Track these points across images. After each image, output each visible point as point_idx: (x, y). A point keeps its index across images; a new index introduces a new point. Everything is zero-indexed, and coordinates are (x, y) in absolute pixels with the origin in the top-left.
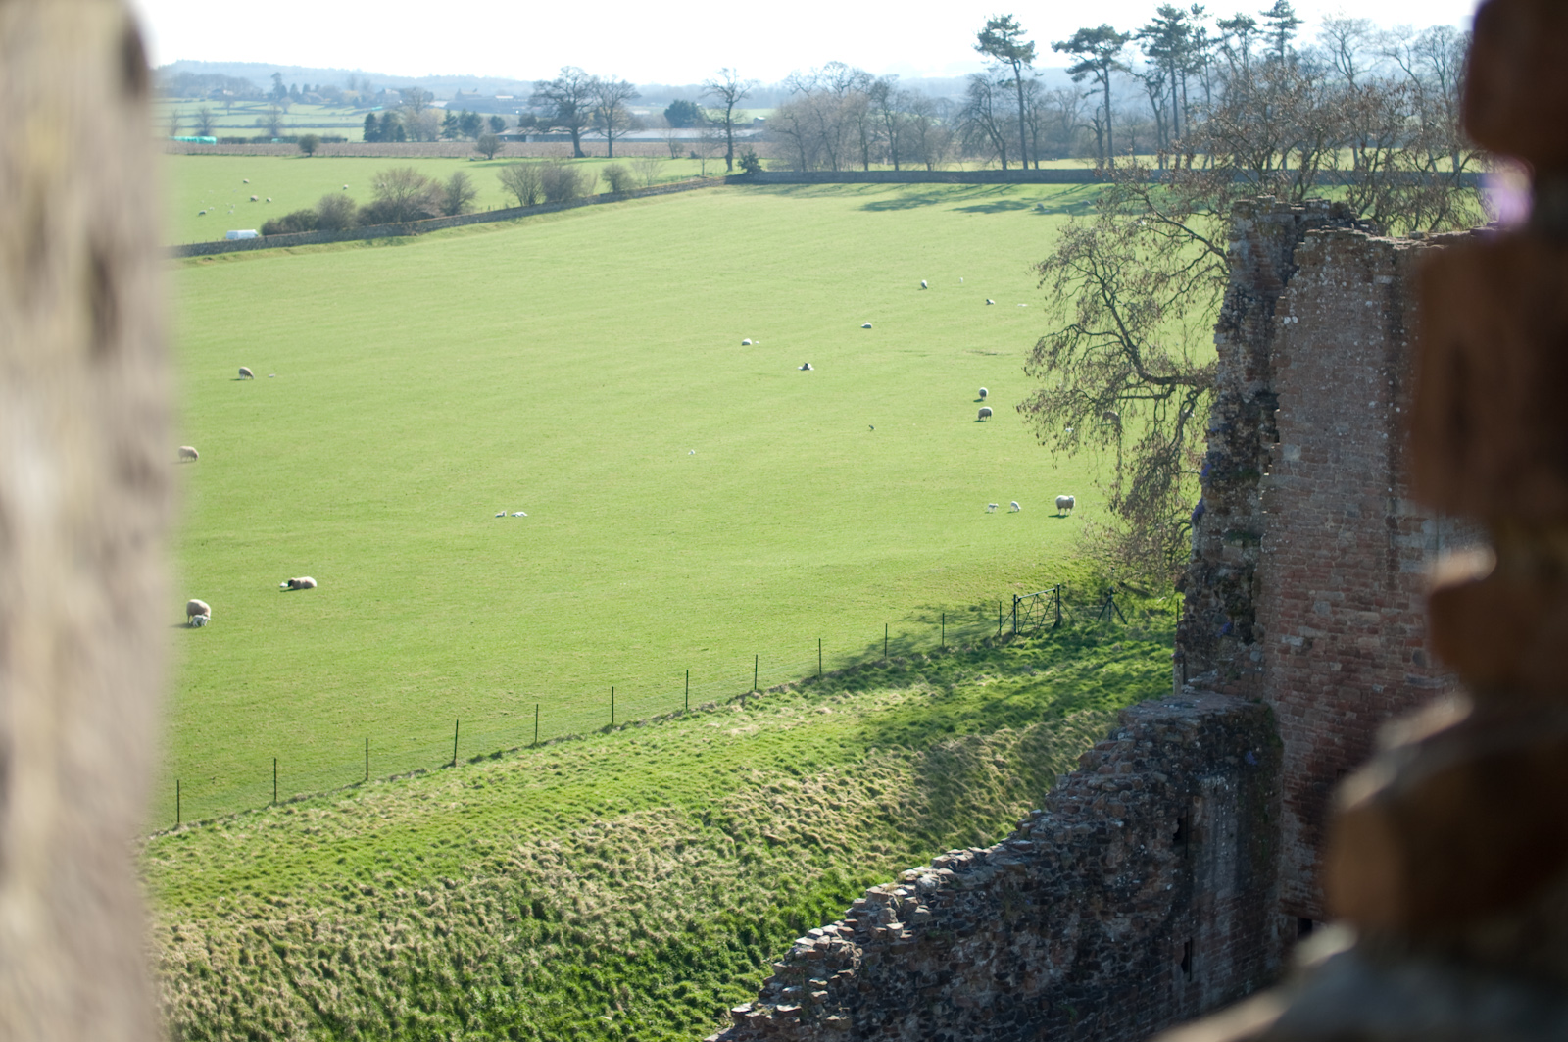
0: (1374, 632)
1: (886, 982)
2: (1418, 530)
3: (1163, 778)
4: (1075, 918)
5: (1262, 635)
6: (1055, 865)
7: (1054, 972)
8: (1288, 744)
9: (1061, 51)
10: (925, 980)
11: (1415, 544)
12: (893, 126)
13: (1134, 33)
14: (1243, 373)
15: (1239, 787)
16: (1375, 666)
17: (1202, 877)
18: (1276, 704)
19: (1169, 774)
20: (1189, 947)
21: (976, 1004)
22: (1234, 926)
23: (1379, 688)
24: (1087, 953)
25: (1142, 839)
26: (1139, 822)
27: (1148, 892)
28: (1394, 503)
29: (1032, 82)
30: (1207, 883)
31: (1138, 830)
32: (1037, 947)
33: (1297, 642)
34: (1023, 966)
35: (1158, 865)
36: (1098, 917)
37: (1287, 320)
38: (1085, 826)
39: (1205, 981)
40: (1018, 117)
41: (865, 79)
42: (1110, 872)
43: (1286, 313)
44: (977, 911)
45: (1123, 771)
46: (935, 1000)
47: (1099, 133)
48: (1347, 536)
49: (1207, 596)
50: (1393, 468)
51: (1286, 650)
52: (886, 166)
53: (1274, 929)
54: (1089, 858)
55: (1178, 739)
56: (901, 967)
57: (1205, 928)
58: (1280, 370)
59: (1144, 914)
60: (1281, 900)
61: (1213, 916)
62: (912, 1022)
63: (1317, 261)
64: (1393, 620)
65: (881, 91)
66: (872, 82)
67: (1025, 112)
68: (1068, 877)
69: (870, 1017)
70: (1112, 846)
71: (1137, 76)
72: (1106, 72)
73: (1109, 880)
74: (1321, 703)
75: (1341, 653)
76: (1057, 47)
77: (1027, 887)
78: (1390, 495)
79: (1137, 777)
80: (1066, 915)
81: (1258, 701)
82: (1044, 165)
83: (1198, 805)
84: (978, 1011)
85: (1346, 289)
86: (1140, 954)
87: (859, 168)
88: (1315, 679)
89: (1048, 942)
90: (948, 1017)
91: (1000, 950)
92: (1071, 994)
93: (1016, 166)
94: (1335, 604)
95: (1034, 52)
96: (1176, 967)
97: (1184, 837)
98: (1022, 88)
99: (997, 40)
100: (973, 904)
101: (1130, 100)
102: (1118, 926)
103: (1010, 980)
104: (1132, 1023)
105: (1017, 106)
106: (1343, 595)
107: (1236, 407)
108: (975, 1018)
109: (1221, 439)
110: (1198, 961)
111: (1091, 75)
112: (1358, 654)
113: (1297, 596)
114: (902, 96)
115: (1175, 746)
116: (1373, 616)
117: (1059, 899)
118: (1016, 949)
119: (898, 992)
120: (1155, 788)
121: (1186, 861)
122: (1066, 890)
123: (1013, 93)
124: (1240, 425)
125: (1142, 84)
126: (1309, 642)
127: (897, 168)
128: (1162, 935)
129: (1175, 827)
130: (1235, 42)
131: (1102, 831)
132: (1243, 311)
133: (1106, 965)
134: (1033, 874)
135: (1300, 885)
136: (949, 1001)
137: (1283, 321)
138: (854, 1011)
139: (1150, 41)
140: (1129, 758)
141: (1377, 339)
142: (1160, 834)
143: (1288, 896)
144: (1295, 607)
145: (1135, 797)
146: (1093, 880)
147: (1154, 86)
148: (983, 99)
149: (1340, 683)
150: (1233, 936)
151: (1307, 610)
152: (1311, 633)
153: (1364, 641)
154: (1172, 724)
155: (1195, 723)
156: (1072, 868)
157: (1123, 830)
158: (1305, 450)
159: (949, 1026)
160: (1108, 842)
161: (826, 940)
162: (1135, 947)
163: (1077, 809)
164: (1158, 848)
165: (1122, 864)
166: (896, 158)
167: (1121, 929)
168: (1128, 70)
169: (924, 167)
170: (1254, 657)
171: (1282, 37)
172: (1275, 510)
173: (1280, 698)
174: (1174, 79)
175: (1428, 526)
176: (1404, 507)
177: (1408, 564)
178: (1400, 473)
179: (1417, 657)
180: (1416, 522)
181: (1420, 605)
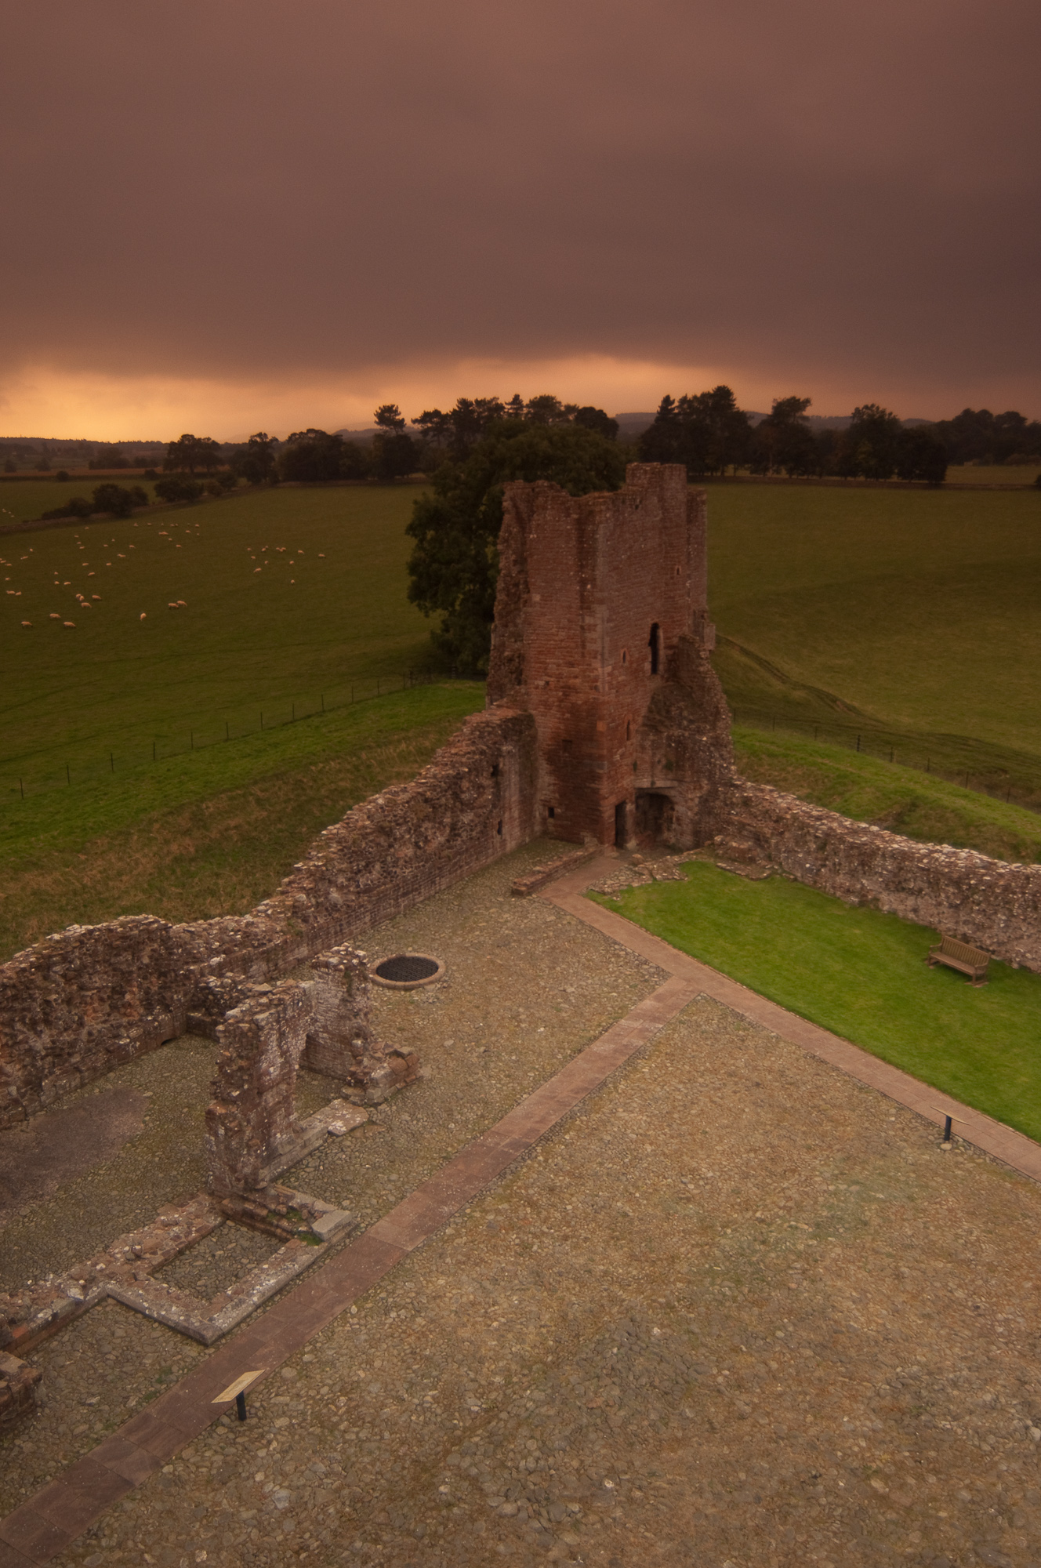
0: (576, 677)
1: (365, 848)
2: (594, 630)
3: (485, 748)
4: (448, 814)
5: (526, 681)
7: (441, 839)
8: (540, 730)
10: (382, 846)
11: (594, 637)
14: (512, 563)
15: (519, 750)
16: (577, 693)
17: (505, 791)
18: (533, 712)
19: (487, 746)
20: (500, 823)
21: (406, 856)
22: (520, 813)
23: (580, 702)
24: (455, 829)
25: (477, 777)
26: (475, 769)
27: (481, 800)
28: (583, 619)
30: (507, 794)
31: (474, 773)
32: (432, 828)
33: (542, 683)
34: (426, 837)
35: (485, 788)
36: (459, 813)
37: (531, 536)
38: (451, 772)
39: (508, 838)
42: (463, 792)
43: (531, 533)
44: (405, 814)
45: (467, 745)
46: (387, 855)
48: (563, 634)
49: (500, 666)
50: (582, 602)
51: (537, 687)
53: (537, 814)
54: (454, 787)
55: (490, 729)
56: (371, 841)
57: (507, 815)
58: (529, 560)
59: (480, 811)
60: (542, 800)
61: (510, 809)
62: (378, 866)
63: (545, 508)
64: (584, 671)
68: (444, 796)
69: (358, 865)
70: (464, 780)
73: (463, 796)
74: (554, 711)
75: (562, 687)
77: (426, 801)
78: (581, 615)
80: (444, 813)
81: (526, 711)
83: (501, 759)
84: (407, 859)
85: (558, 521)
86: (478, 829)
88: (551, 700)
89: (437, 825)
90: (394, 862)
91: (415, 831)
92: (448, 848)
94: (558, 665)
96: (495, 833)
97: (496, 772)
100: (402, 810)
102: (467, 818)
103: (421, 844)
104: (477, 859)
106: (561, 661)
107: (509, 579)
108: (406, 862)
110: (505, 829)
112: (569, 688)
113: (541, 663)
115: (490, 733)
116: (576, 670)
117: (441, 806)
118: (423, 829)
119: (370, 853)
120: (482, 753)
121: (497, 785)
122: (444, 802)
124: (512, 586)
126: (547, 683)
128: (488, 818)
129: (491, 770)
131: (458, 774)
132: (510, 533)
133: (464, 834)
134: (428, 795)
135: (548, 793)
136: (394, 855)
137: (529, 538)
138: (351, 862)
140: (470, 740)
141: (573, 543)
142: (485, 774)
143: (543, 798)
144: (540, 667)
145: (473, 758)
146: (456, 796)
149: (561, 701)
150: (520, 817)
151: (546, 669)
152: (548, 679)
153: (572, 681)
154: (488, 723)
155: (498, 722)
156: (446, 791)
157: (468, 773)
158: (543, 596)
159: (394, 866)
160: (461, 778)
161: (335, 831)
162: (476, 826)
163: (447, 764)
164: (484, 780)
165: (468, 788)
167: (470, 818)
170: (523, 691)
172: (530, 624)
173: (535, 709)
175: (599, 628)
176: (588, 620)
177: (590, 646)
178: (585, 604)
179: (596, 688)
180: (594, 626)
181: (597, 664)
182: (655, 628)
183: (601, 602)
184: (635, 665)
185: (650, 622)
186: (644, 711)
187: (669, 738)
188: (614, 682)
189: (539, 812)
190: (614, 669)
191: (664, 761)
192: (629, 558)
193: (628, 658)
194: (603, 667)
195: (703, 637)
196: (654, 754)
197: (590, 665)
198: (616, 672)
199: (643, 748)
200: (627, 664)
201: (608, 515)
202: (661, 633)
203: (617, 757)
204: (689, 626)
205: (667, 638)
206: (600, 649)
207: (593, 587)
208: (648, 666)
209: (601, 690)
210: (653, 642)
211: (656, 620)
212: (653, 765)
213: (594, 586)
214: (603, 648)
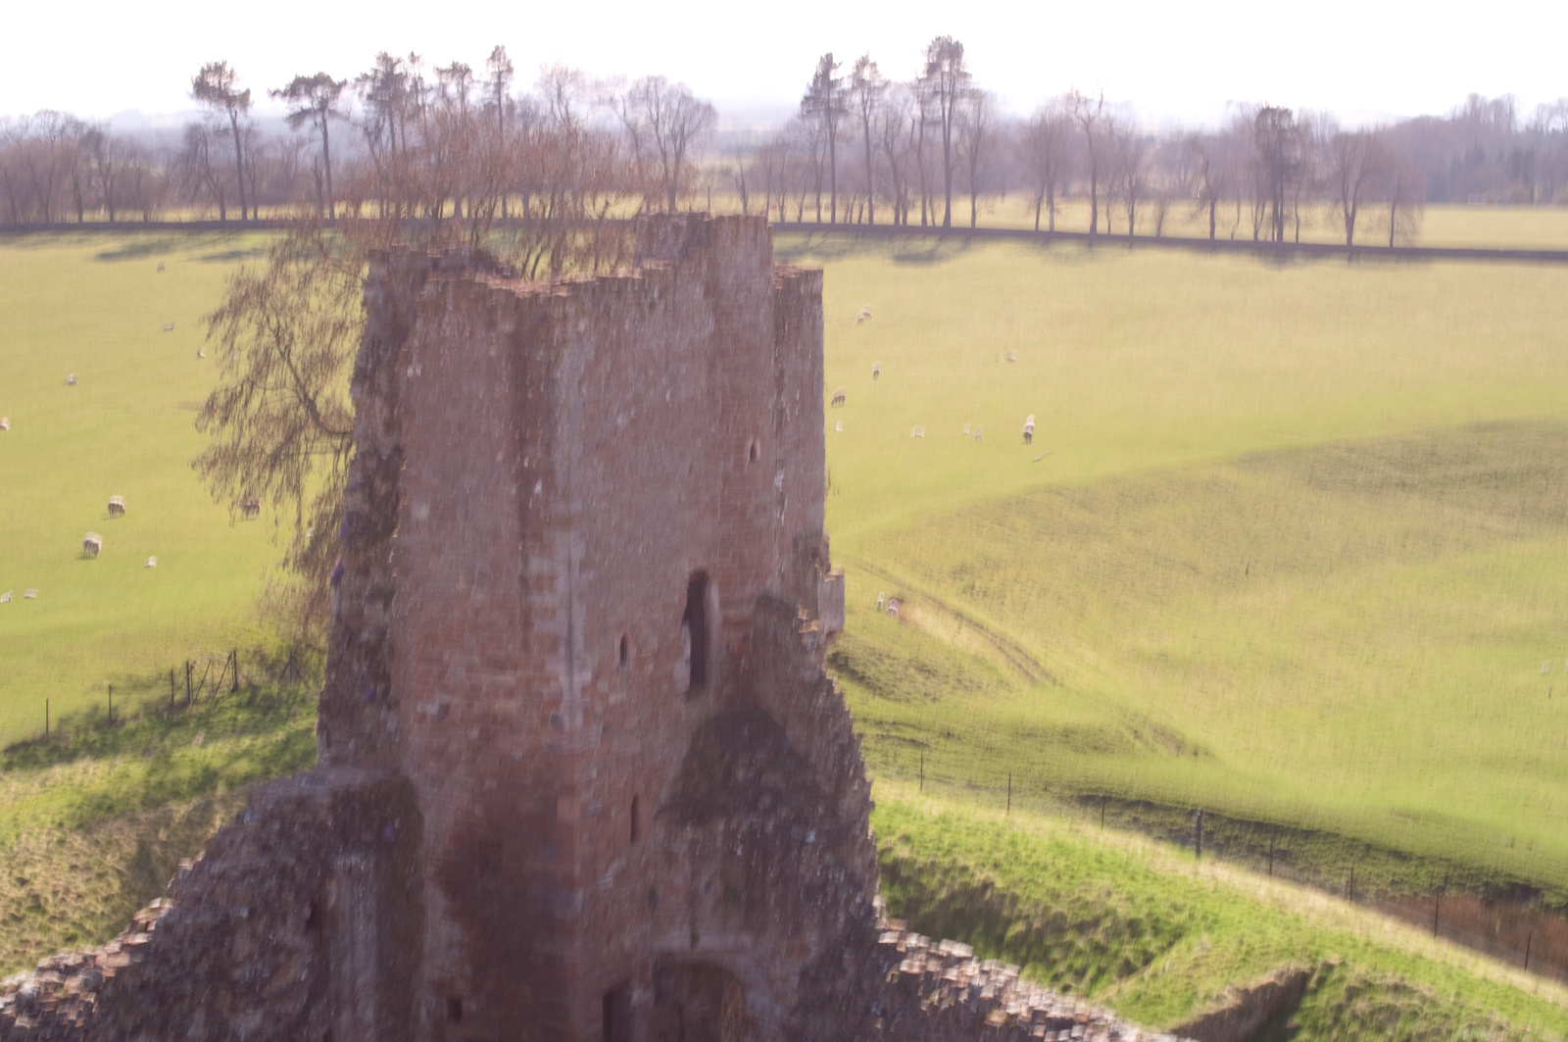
0: (510, 694)
2: (551, 588)
4: (199, 1016)
5: (399, 700)
6: (175, 961)
8: (429, 818)
9: (278, 98)
11: (549, 603)
12: (105, 173)
13: (351, 80)
14: (380, 428)
15: (376, 866)
16: (512, 731)
17: (340, 961)
18: (414, 776)
19: (300, 858)
22: (378, 1012)
23: (518, 754)
25: (270, 926)
26: (267, 910)
27: (281, 982)
28: (526, 562)
29: (249, 131)
30: (346, 968)
31: (264, 918)
33: (433, 709)
35: (290, 953)
36: (226, 1014)
37: (410, 371)
38: (207, 918)
40: (236, 167)
41: (78, 126)
42: (236, 964)
43: (409, 364)
45: (249, 856)
47: (319, 182)
48: (479, 596)
49: (349, 663)
50: (523, 523)
51: (422, 717)
52: (102, 215)
53: (423, 1012)
54: (213, 953)
55: (307, 818)
57: (345, 1016)
58: (405, 425)
59: (277, 1007)
60: (430, 981)
61: (354, 1005)
63: (439, 308)
64: (528, 681)
65: (93, 139)
66: (85, 131)
67: (243, 162)
68: (189, 974)
70: (238, 937)
71: (355, 125)
72: (324, 121)
73: (237, 973)
74: (460, 773)
75: (478, 719)
76: (274, 94)
77: (143, 987)
78: (521, 552)
79: (263, 862)
80: (189, 1016)
81: (395, 773)
82: (263, 213)
83: (332, 887)
85: (469, 339)
87: (71, 217)
88: (453, 748)
93: (234, 214)
95: (252, 98)
97: (318, 920)
98: (239, 135)
99: (210, 86)
101: (347, 148)
102: (248, 1023)
105: (234, 155)
106: (477, 659)
107: (374, 464)
109: (359, 495)
111: (308, 123)
112: (495, 720)
113: (431, 661)
114: (117, 144)
115: (304, 826)
116: (508, 678)
120: (284, 872)
121: (321, 946)
122: (188, 987)
123: (231, 142)
124: (378, 482)
125: (360, 132)
126: (445, 710)
127: (112, 216)
128: (297, 1029)
129: (307, 912)
130: (452, 90)
131: (226, 922)
132: (378, 362)
134: (150, 973)
135: (448, 963)
137: (406, 374)
139: (368, 88)
140: (254, 842)
141: (503, 389)
142: (290, 920)
143: (435, 977)
144: (430, 672)
145: (262, 882)
146: (218, 975)
147: (373, 133)
148: (199, 149)
149: (478, 750)
150: (378, 1023)
151: (442, 675)
152: (446, 698)
153: (500, 706)
154: (302, 803)
155: (327, 800)
156: (195, 963)
157: (249, 920)
158: (434, 508)
160: (233, 933)
163: (199, 900)
164: (289, 934)
165: (250, 956)
166: (112, 205)
167: (252, 1025)
168: (347, 118)
169: (139, 217)
170: (391, 722)
171: (499, 86)
173: (418, 768)
174: (392, 125)
175: (561, 584)
176: (537, 565)
177: (540, 626)
178: (531, 527)
179: (557, 722)
180: (546, 582)
181: (557, 667)
182: (698, 585)
183: (566, 523)
184: (650, 667)
185: (686, 568)
186: (673, 771)
187: (730, 835)
188: (599, 708)
189: (426, 1006)
190: (596, 677)
191: (718, 887)
192: (634, 422)
193: (632, 651)
194: (570, 672)
195: (815, 602)
196: (695, 874)
197: (541, 668)
198: (603, 686)
199: (670, 857)
200: (631, 664)
201: (582, 326)
202: (714, 595)
203: (608, 880)
204: (783, 576)
205: (724, 604)
206: (564, 633)
207: (547, 488)
208: (682, 671)
209: (567, 725)
210: (695, 612)
211: (701, 563)
212: (693, 898)
213: (549, 486)
214: (570, 629)
